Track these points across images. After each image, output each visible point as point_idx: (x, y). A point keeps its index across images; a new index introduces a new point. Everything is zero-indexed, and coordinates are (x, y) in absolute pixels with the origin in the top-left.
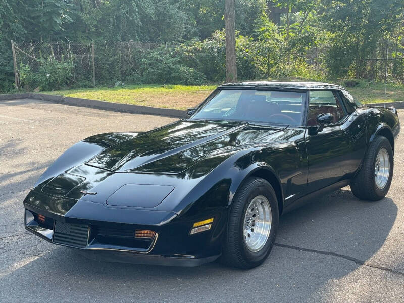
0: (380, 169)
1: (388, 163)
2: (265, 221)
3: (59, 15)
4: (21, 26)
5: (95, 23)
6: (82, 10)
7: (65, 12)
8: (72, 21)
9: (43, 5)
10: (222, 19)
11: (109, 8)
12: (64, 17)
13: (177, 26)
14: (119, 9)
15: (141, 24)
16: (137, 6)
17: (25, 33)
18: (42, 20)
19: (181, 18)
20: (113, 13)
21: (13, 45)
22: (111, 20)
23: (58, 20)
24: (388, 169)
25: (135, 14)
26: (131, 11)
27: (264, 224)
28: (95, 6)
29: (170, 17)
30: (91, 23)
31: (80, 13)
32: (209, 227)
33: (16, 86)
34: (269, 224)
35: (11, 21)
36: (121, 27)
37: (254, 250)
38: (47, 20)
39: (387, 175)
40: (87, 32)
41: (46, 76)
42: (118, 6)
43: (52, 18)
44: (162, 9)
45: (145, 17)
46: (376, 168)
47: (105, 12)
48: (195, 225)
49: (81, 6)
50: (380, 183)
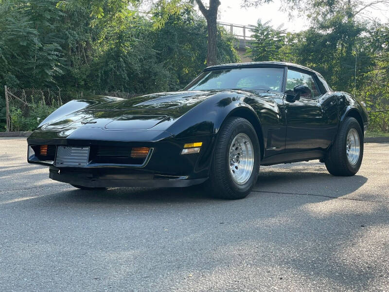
0: (351, 147)
1: (358, 142)
2: (248, 158)
3: (51, 68)
4: (14, 76)
5: (84, 77)
6: (72, 65)
7: (57, 66)
8: (63, 74)
9: (36, 58)
10: (205, 63)
11: (98, 64)
12: (55, 70)
13: (162, 82)
14: (108, 64)
15: (127, 78)
16: (125, 62)
17: (17, 84)
18: (34, 72)
19: (165, 76)
20: (102, 69)
21: (6, 90)
22: (100, 75)
23: (50, 72)
24: (358, 148)
25: (123, 70)
26: (119, 67)
27: (248, 160)
28: (84, 63)
29: (156, 74)
30: (81, 77)
31: (70, 68)
32: (198, 150)
33: (7, 129)
34: (252, 160)
35: (5, 72)
36: (108, 81)
37: (240, 183)
38: (40, 72)
39: (358, 154)
40: (77, 86)
41: (36, 119)
42: (107, 62)
43: (43, 70)
44: (147, 67)
45: (131, 74)
46: (347, 146)
47: (94, 68)
48: (186, 146)
49: (72, 62)
50: (352, 160)
